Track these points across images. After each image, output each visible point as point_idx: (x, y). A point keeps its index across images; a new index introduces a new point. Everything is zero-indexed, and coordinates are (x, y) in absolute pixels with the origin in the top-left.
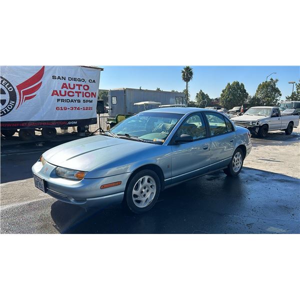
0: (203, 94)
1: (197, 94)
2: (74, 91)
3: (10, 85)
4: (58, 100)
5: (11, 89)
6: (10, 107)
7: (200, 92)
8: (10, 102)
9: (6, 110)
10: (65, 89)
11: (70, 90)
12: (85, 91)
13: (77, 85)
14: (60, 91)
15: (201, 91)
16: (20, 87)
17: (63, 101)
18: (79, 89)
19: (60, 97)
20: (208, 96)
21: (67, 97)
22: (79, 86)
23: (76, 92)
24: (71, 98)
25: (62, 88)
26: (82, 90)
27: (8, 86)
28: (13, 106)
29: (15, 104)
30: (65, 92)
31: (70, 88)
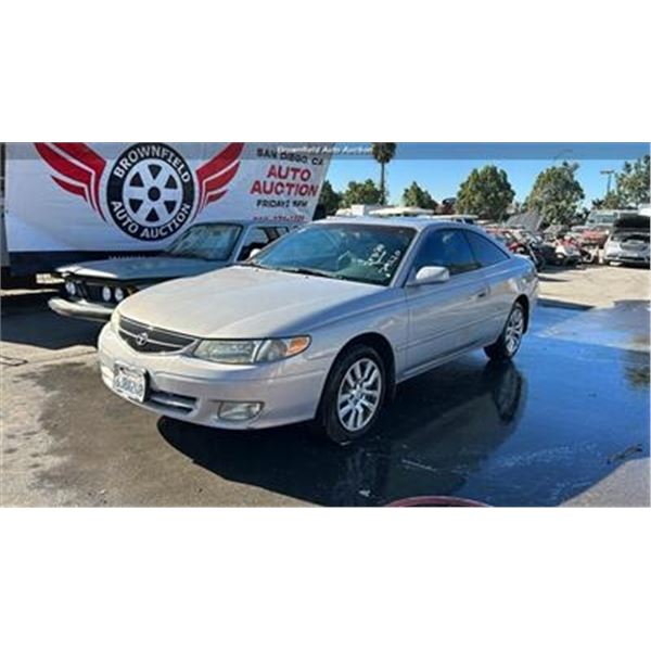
0: (419, 189)
1: (407, 191)
2: (284, 182)
3: (186, 169)
4: (259, 202)
5: (186, 177)
6: (181, 217)
7: (412, 188)
8: (182, 206)
9: (173, 225)
10: (272, 177)
11: (278, 180)
12: (302, 183)
13: (293, 169)
14: (265, 183)
15: (415, 183)
16: (202, 173)
17: (265, 203)
18: (294, 178)
19: (264, 197)
20: (430, 197)
21: (273, 197)
22: (296, 170)
23: (288, 185)
24: (276, 198)
25: (269, 176)
26: (298, 180)
27: (183, 171)
28: (187, 216)
29: (189, 211)
30: (272, 184)
31: (280, 176)
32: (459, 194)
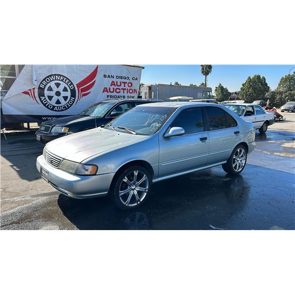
0: (222, 87)
1: (216, 88)
2: (120, 88)
3: (72, 84)
4: (108, 96)
5: (72, 87)
7: (219, 86)
8: (71, 98)
10: (113, 86)
12: (129, 88)
13: (123, 82)
14: (110, 88)
15: (220, 84)
16: (79, 85)
17: (111, 97)
18: (125, 86)
19: (110, 94)
20: (227, 90)
21: (115, 94)
22: (125, 83)
23: (122, 89)
24: (118, 95)
25: (111, 86)
26: (127, 87)
27: (70, 85)
28: (73, 102)
30: (114, 88)
31: (118, 86)
32: (242, 89)
